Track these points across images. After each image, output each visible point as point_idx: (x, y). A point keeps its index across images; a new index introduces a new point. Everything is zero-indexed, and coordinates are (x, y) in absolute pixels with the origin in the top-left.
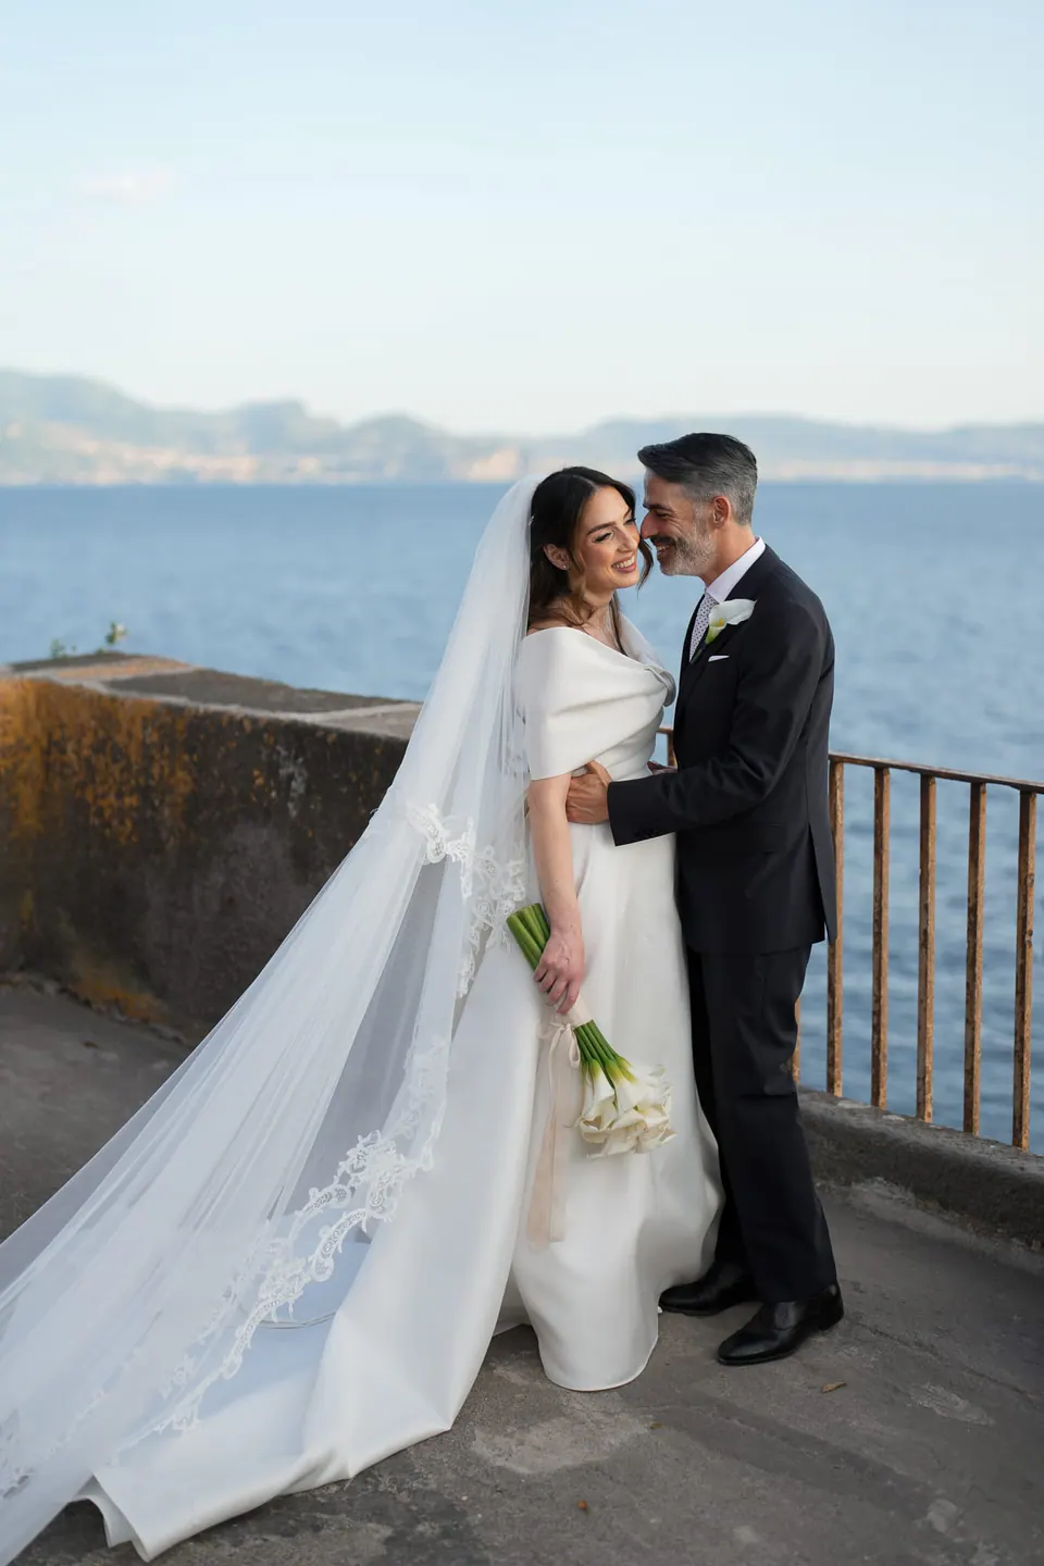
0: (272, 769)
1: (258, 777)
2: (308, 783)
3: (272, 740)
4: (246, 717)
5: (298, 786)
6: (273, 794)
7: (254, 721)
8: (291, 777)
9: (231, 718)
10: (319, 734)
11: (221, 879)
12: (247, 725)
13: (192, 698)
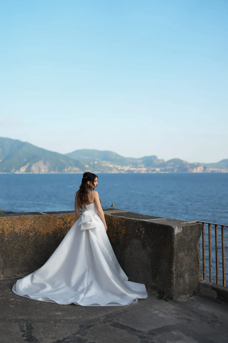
0: (139, 229)
1: (136, 231)
2: (145, 232)
3: (139, 224)
4: (135, 220)
5: (143, 232)
6: (139, 234)
7: (136, 221)
8: (142, 231)
9: (132, 220)
10: (147, 223)
11: (130, 249)
12: (135, 221)
13: (125, 217)
